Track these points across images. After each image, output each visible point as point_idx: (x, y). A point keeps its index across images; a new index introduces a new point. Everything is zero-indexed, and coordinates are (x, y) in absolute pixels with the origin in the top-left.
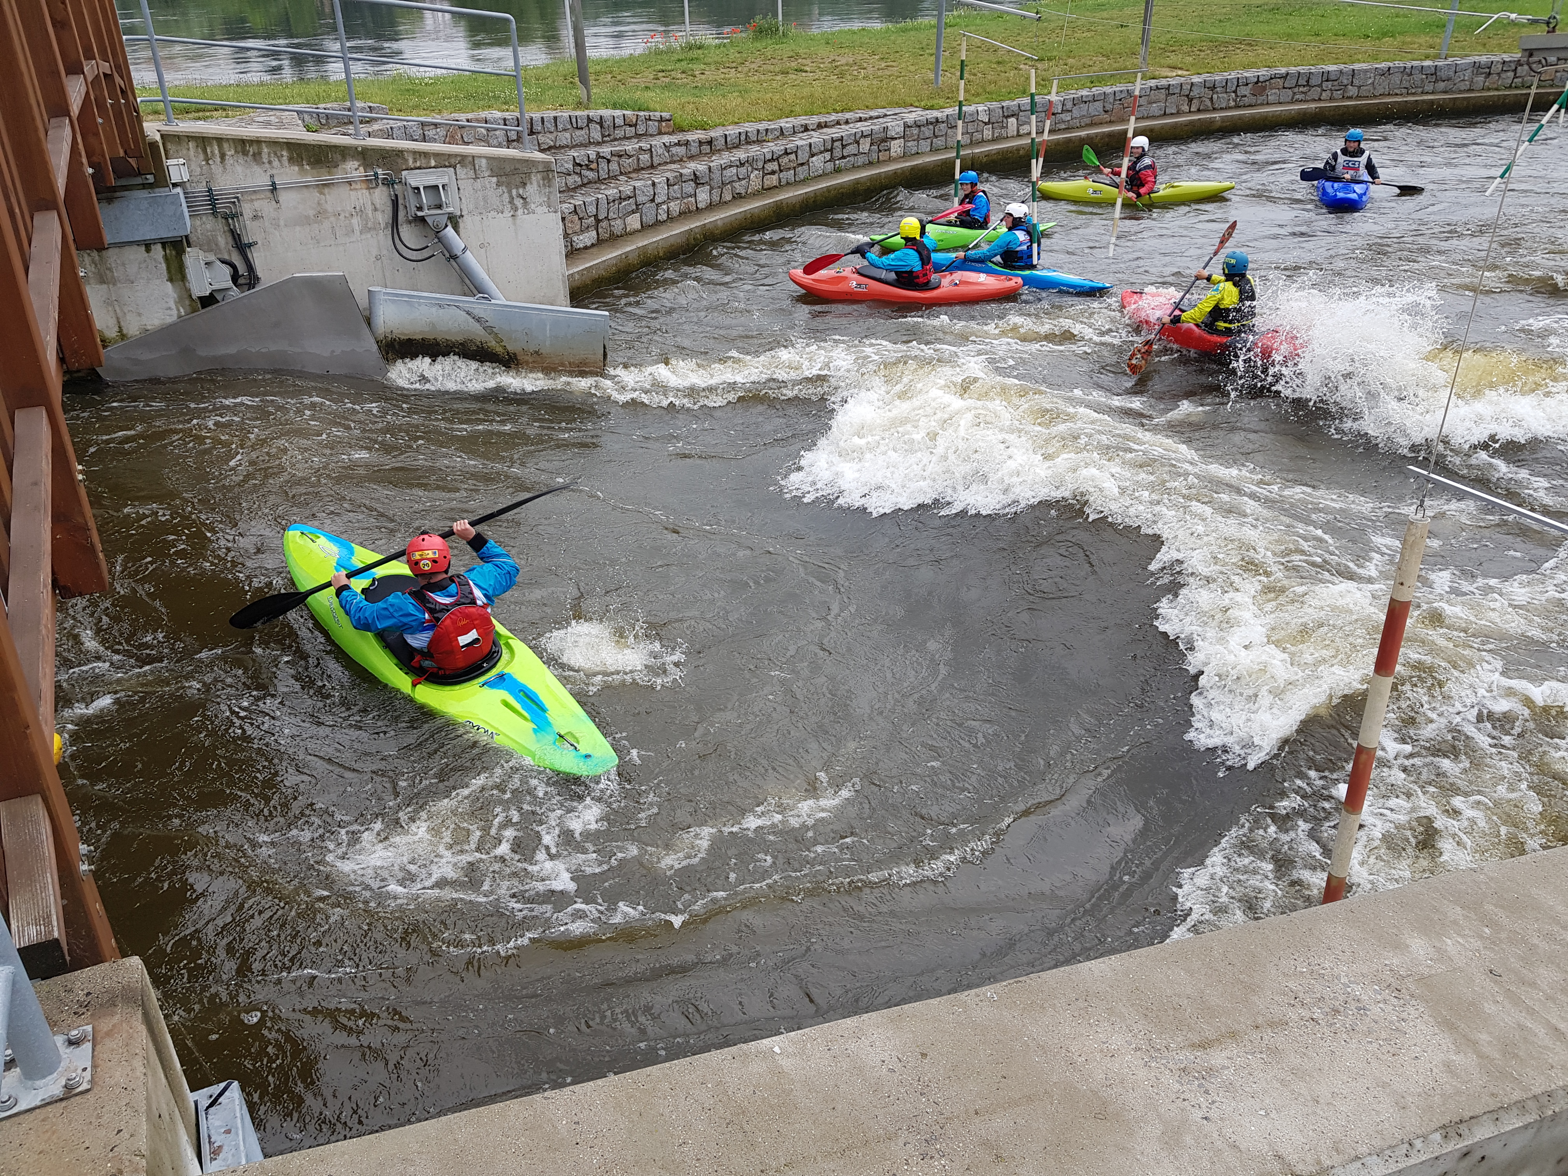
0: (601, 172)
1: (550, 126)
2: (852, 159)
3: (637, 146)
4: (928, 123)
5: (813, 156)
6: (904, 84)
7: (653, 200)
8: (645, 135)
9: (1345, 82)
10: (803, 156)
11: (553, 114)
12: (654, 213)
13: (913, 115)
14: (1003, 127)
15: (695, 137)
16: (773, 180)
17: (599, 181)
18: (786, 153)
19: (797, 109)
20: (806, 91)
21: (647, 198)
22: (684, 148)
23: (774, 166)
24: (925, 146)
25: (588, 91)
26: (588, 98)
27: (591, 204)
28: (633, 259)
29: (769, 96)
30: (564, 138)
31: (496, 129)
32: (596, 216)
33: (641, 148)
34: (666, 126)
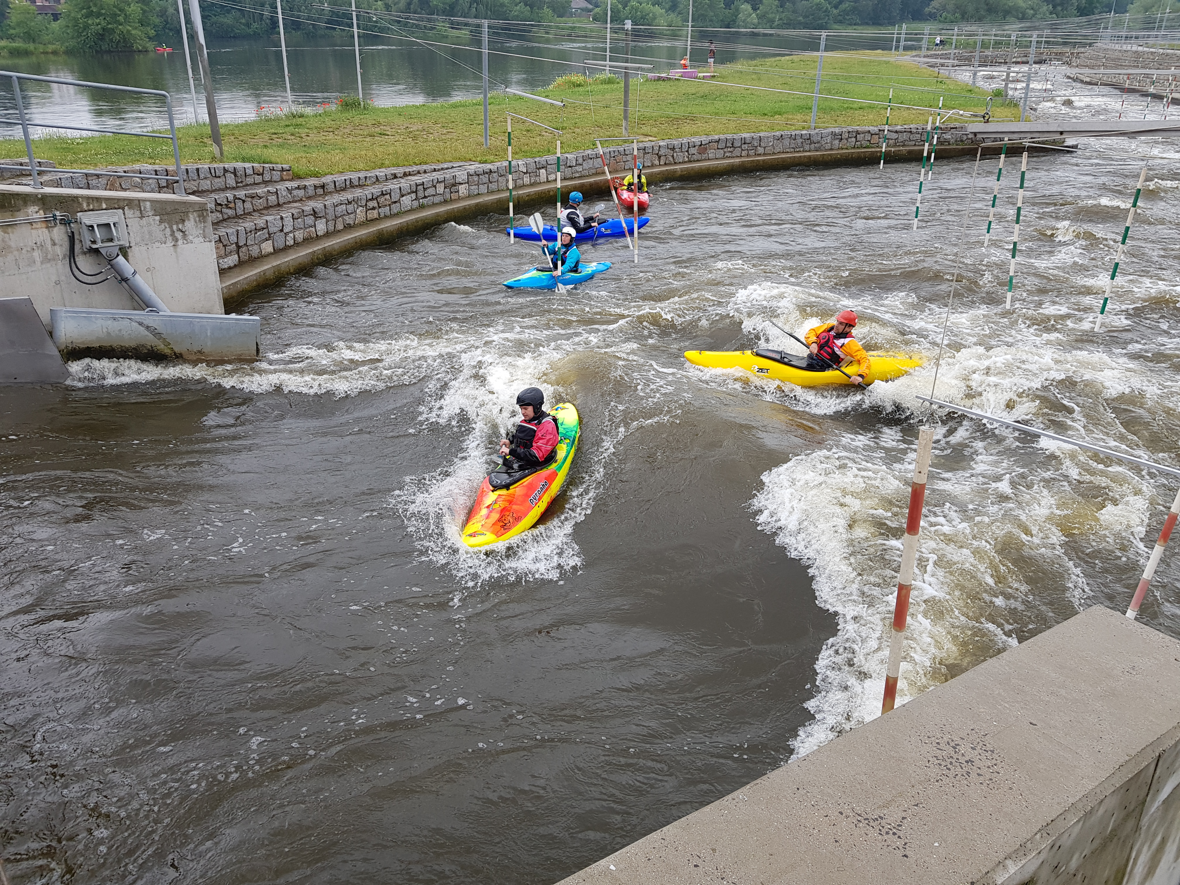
0: (238, 209)
1: (193, 175)
2: (431, 198)
3: (266, 190)
4: (484, 173)
5: (402, 196)
6: (463, 145)
7: (282, 230)
8: (271, 182)
10: (395, 196)
11: (196, 166)
12: (283, 240)
13: (473, 167)
14: (536, 176)
15: (311, 183)
16: (374, 214)
17: (237, 217)
18: (382, 194)
19: (387, 162)
20: (391, 149)
21: (275, 229)
22: (302, 191)
23: (371, 204)
24: (483, 189)
25: (221, 149)
26: (222, 154)
27: (233, 234)
28: (270, 275)
29: (363, 153)
30: (206, 185)
31: (149, 179)
32: (237, 243)
33: (268, 191)
34: (287, 175)
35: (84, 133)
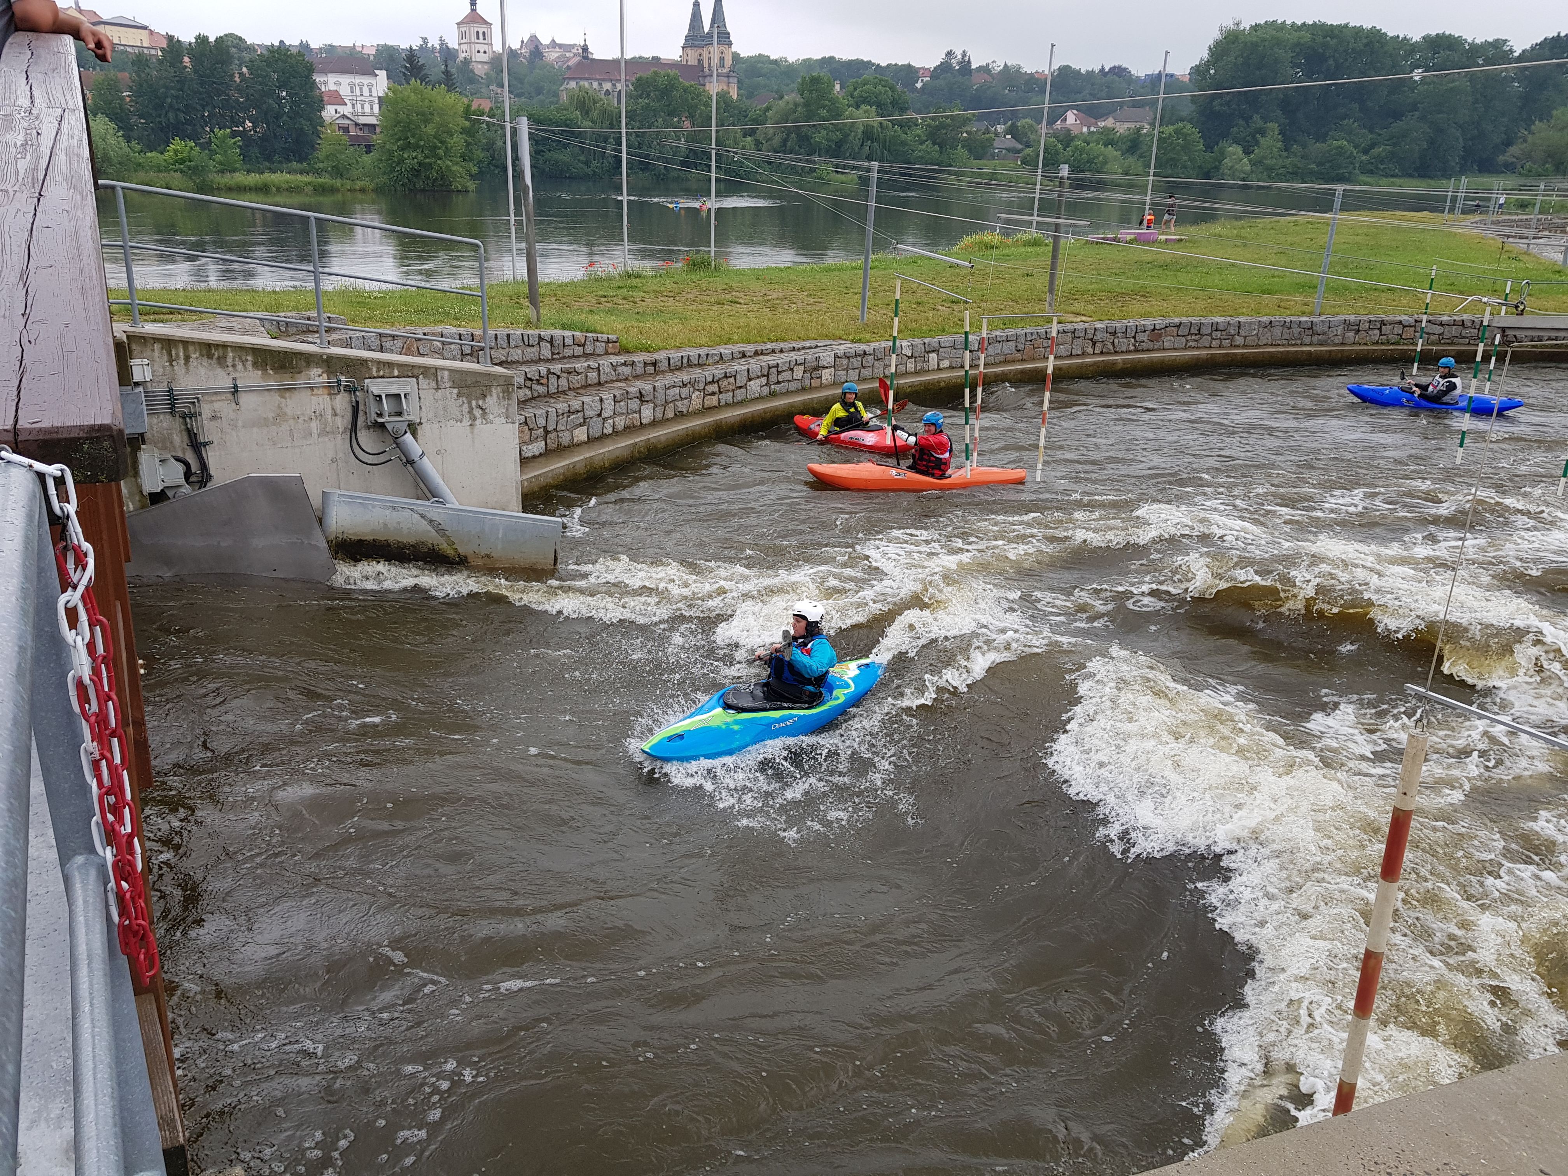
0: (550, 386)
1: (502, 342)
2: (786, 384)
3: (586, 364)
4: (856, 355)
5: (750, 380)
6: (832, 319)
7: (600, 415)
8: (593, 355)
9: (1233, 332)
10: (741, 380)
11: (507, 331)
12: (600, 426)
13: (842, 347)
14: (924, 361)
15: (641, 359)
16: (713, 401)
17: (549, 395)
18: (726, 377)
19: (735, 337)
20: (742, 321)
21: (594, 413)
22: (629, 368)
23: (714, 388)
25: (538, 312)
26: (538, 318)
27: (541, 416)
28: (580, 468)
29: (708, 324)
30: (516, 354)
31: (451, 343)
32: (545, 428)
33: (589, 366)
34: (613, 347)
35: (384, 286)
